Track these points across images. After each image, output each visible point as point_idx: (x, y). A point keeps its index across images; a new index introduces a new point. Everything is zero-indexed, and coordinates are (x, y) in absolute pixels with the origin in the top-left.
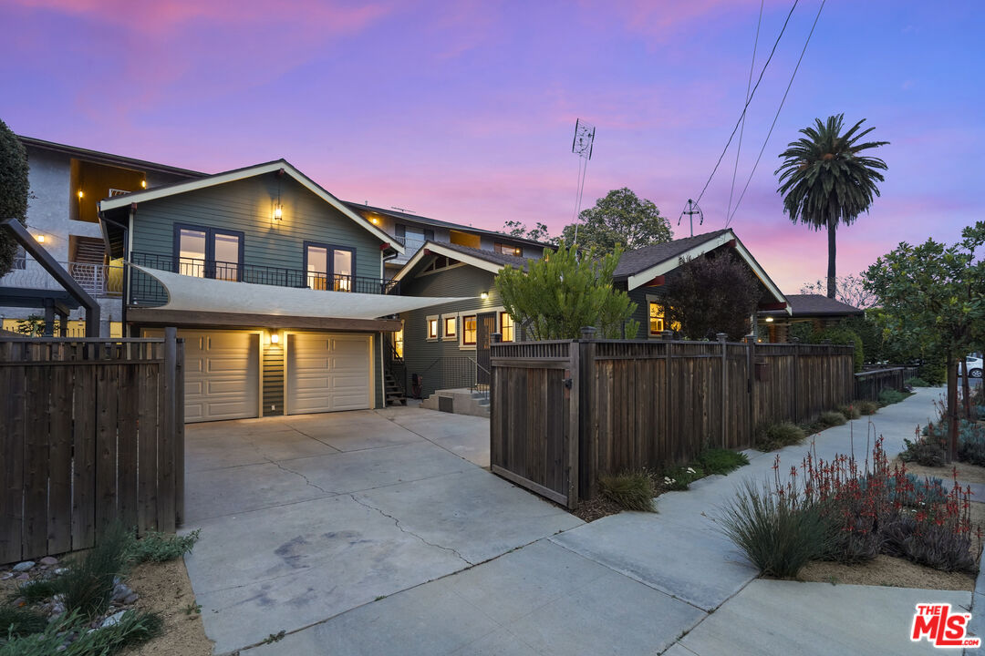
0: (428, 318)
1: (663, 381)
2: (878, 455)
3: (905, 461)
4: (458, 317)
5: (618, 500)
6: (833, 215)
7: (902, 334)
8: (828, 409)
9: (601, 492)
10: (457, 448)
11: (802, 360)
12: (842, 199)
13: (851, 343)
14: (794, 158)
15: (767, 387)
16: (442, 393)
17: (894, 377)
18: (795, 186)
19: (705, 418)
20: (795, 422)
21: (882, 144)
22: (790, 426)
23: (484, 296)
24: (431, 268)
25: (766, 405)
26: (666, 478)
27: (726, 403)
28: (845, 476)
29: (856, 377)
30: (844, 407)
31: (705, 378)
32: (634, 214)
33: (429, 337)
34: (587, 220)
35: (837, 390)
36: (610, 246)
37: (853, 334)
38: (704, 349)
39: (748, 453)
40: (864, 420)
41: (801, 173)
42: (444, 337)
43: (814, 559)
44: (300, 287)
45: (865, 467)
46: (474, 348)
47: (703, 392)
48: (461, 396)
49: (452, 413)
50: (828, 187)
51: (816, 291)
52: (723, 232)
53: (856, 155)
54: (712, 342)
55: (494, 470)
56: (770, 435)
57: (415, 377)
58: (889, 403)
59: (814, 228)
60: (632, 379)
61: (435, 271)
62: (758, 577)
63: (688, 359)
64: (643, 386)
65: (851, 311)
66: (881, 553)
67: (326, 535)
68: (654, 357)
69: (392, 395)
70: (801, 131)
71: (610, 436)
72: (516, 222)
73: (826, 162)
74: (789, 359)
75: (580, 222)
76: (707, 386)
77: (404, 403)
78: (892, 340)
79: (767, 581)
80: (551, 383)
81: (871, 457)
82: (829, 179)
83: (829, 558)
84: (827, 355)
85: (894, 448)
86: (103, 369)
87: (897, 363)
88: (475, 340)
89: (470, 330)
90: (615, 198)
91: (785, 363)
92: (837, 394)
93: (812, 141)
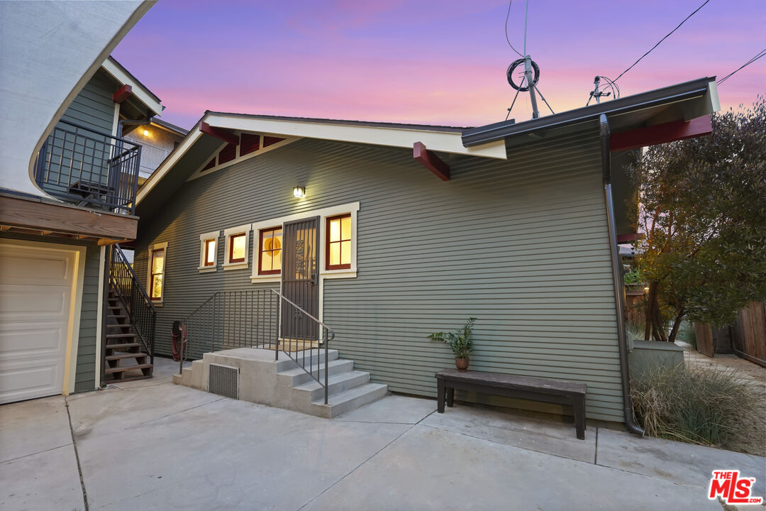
0: (203, 237)
4: (251, 231)
16: (216, 359)
23: (297, 193)
24: (212, 164)
33: (203, 265)
42: (226, 262)
46: (278, 278)
48: (254, 365)
61: (218, 167)
69: (117, 349)
88: (278, 265)
89: (271, 251)
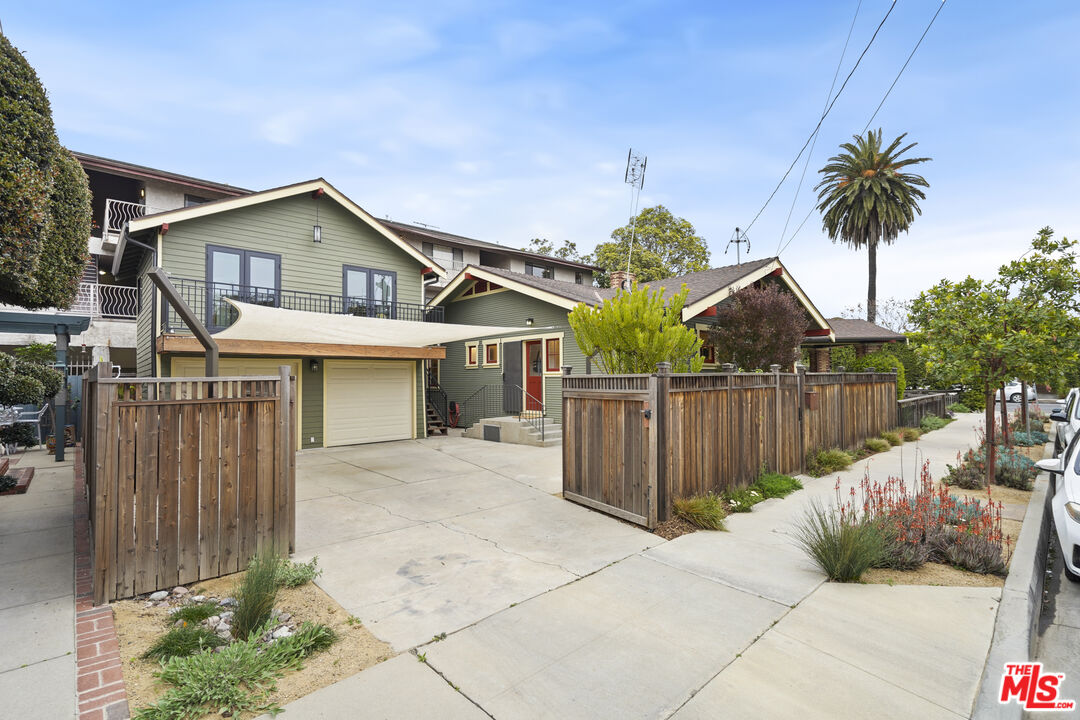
0: (467, 344)
1: (725, 411)
2: (925, 476)
3: (948, 485)
4: (500, 344)
5: (692, 520)
6: (873, 234)
7: (943, 367)
8: (873, 436)
9: (675, 513)
10: (520, 476)
11: (848, 388)
12: (882, 218)
13: (894, 371)
14: (834, 173)
15: (815, 414)
16: (487, 422)
17: (936, 402)
18: (834, 203)
19: (761, 445)
20: (843, 448)
21: (923, 160)
22: (837, 452)
24: (470, 292)
25: (815, 432)
26: (732, 501)
27: (779, 430)
28: (896, 496)
29: (899, 404)
30: (887, 434)
31: (761, 407)
32: (669, 233)
33: (468, 364)
34: (620, 239)
35: (881, 416)
36: (645, 267)
37: (896, 360)
38: (760, 380)
39: (801, 478)
40: (908, 446)
41: (841, 190)
42: (484, 363)
43: (873, 566)
44: (339, 313)
45: (913, 490)
47: (759, 420)
48: (508, 424)
49: (498, 441)
50: (868, 205)
51: (856, 315)
52: (770, 261)
53: (898, 171)
54: (767, 374)
55: (566, 496)
56: (820, 462)
57: (453, 405)
58: (931, 429)
59: (854, 247)
60: (699, 410)
61: (474, 295)
62: (828, 581)
63: (746, 390)
64: (708, 416)
65: (893, 336)
66: (929, 560)
67: (436, 558)
68: (718, 388)
69: (432, 425)
70: (841, 146)
71: (681, 462)
72: (542, 240)
73: (867, 179)
74: (837, 387)
75: (613, 241)
76: (763, 415)
77: (444, 432)
78: (935, 372)
79: (836, 584)
80: (628, 414)
81: (919, 479)
82: (871, 197)
83: (886, 565)
84: (871, 383)
85: (939, 473)
86: (226, 407)
87: (939, 389)
90: (649, 216)
91: (833, 391)
92: (881, 420)
93: (853, 156)
